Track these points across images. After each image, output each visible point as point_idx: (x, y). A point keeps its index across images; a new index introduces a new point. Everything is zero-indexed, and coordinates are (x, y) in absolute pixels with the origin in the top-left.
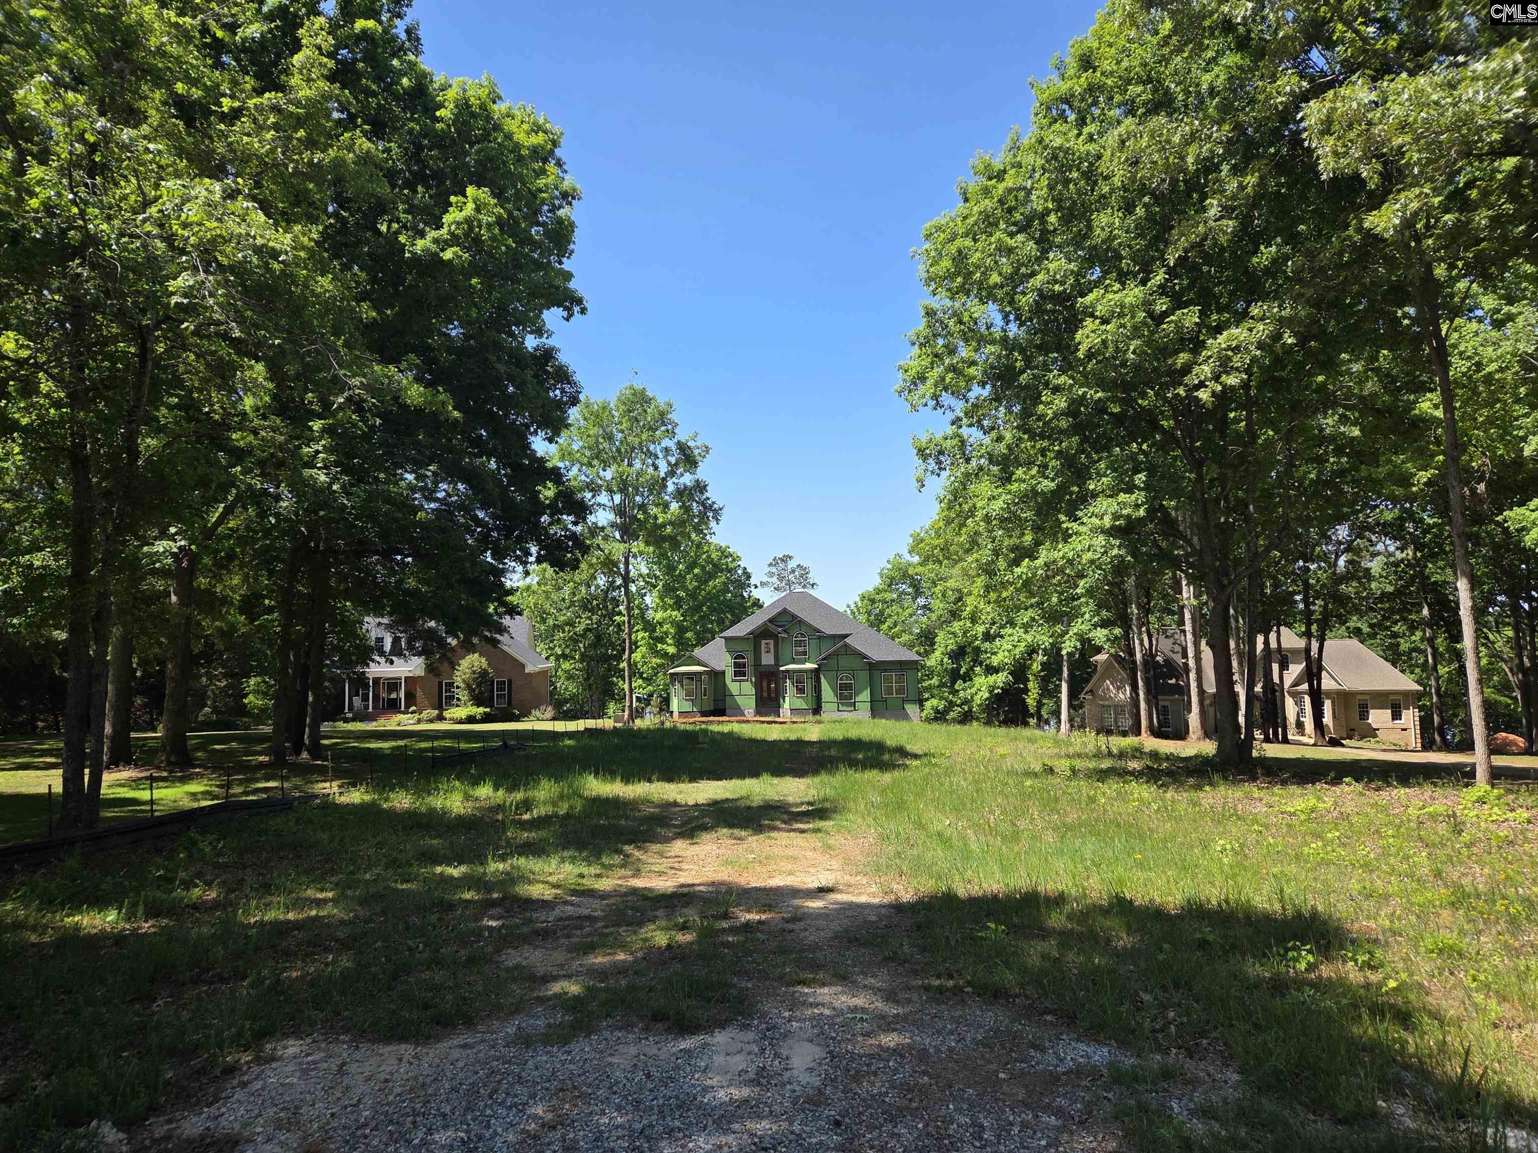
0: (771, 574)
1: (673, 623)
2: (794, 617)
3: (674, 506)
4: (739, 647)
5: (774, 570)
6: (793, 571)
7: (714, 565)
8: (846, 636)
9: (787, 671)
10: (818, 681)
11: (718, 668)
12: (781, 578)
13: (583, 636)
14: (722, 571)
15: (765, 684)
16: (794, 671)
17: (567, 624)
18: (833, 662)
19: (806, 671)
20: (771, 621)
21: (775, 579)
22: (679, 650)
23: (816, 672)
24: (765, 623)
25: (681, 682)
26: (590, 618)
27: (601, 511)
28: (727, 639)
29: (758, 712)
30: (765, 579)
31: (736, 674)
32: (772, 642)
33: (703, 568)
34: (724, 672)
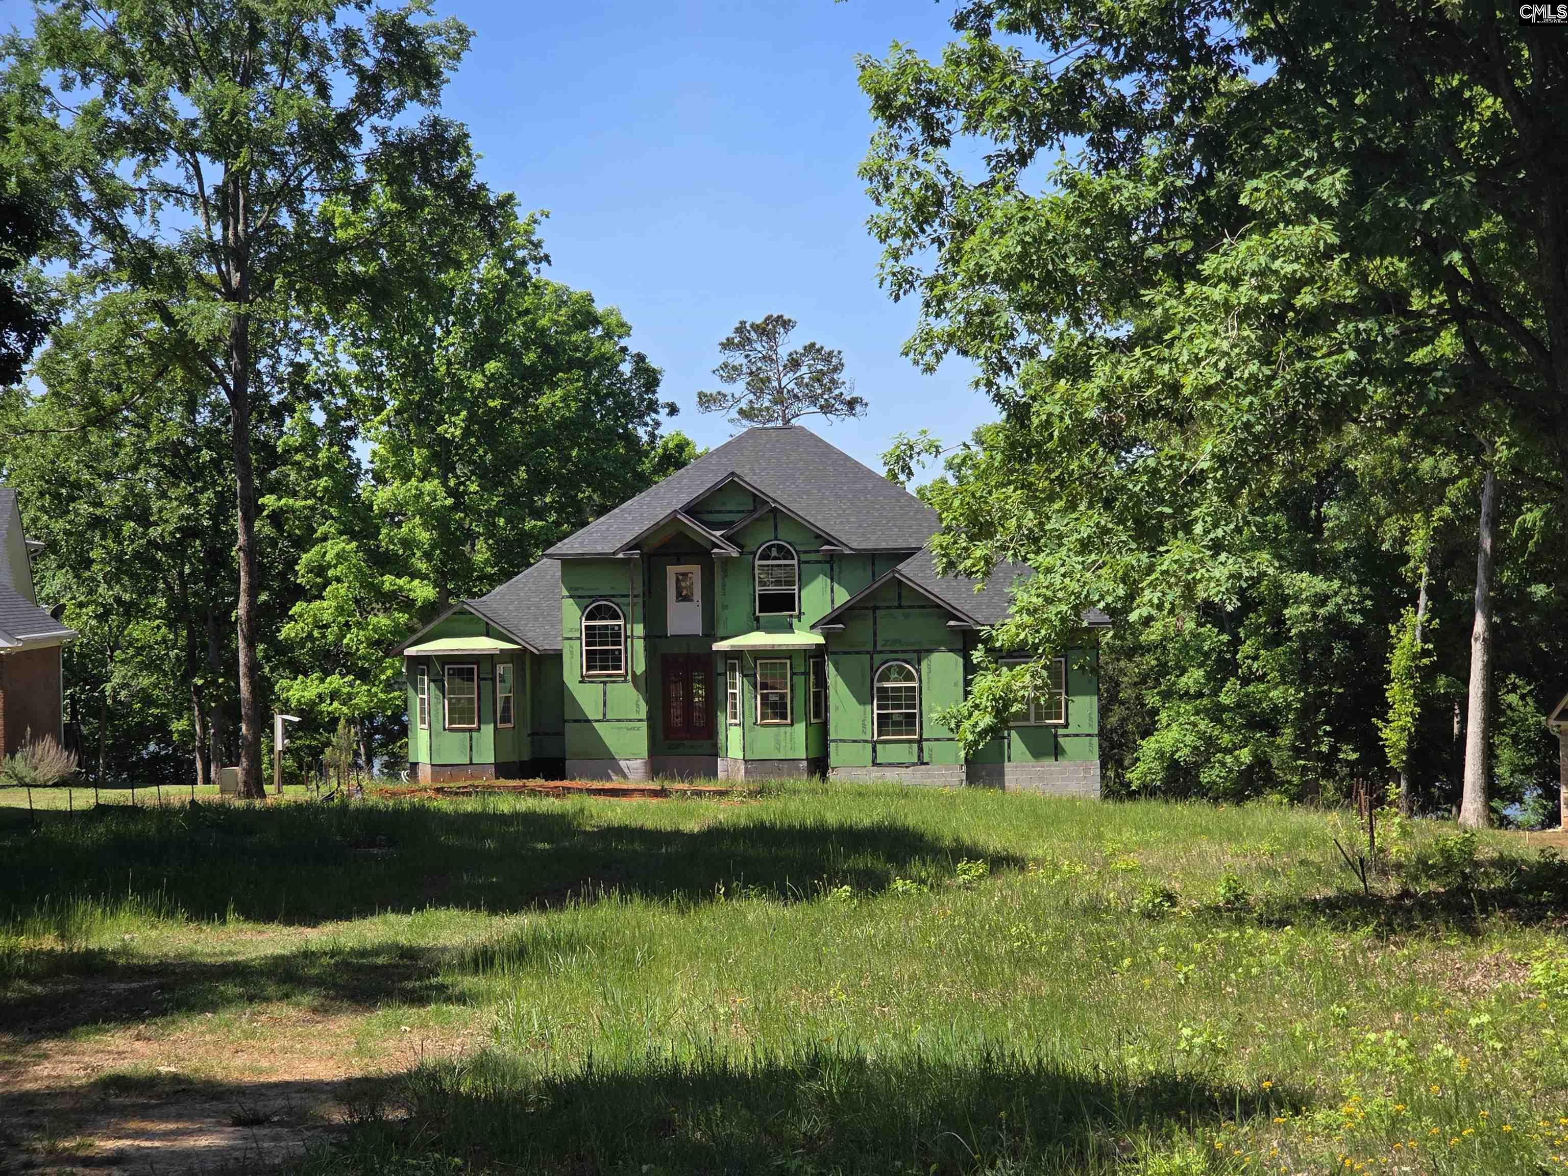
0: (730, 372)
1: (427, 514)
2: (757, 500)
3: (380, 193)
4: (603, 583)
5: (737, 358)
6: (794, 364)
7: (547, 349)
8: (906, 554)
9: (737, 654)
10: (822, 682)
11: (540, 642)
12: (758, 383)
13: (177, 550)
14: (572, 364)
15: (677, 691)
16: (758, 654)
17: (128, 515)
18: (861, 632)
19: (789, 654)
20: (693, 510)
21: (739, 388)
22: (445, 594)
23: (816, 655)
24: (672, 519)
25: (437, 681)
26: (191, 499)
27: (169, 206)
28: (571, 564)
29: (655, 768)
30: (714, 386)
31: (593, 660)
32: (695, 571)
33: (514, 356)
34: (557, 657)
